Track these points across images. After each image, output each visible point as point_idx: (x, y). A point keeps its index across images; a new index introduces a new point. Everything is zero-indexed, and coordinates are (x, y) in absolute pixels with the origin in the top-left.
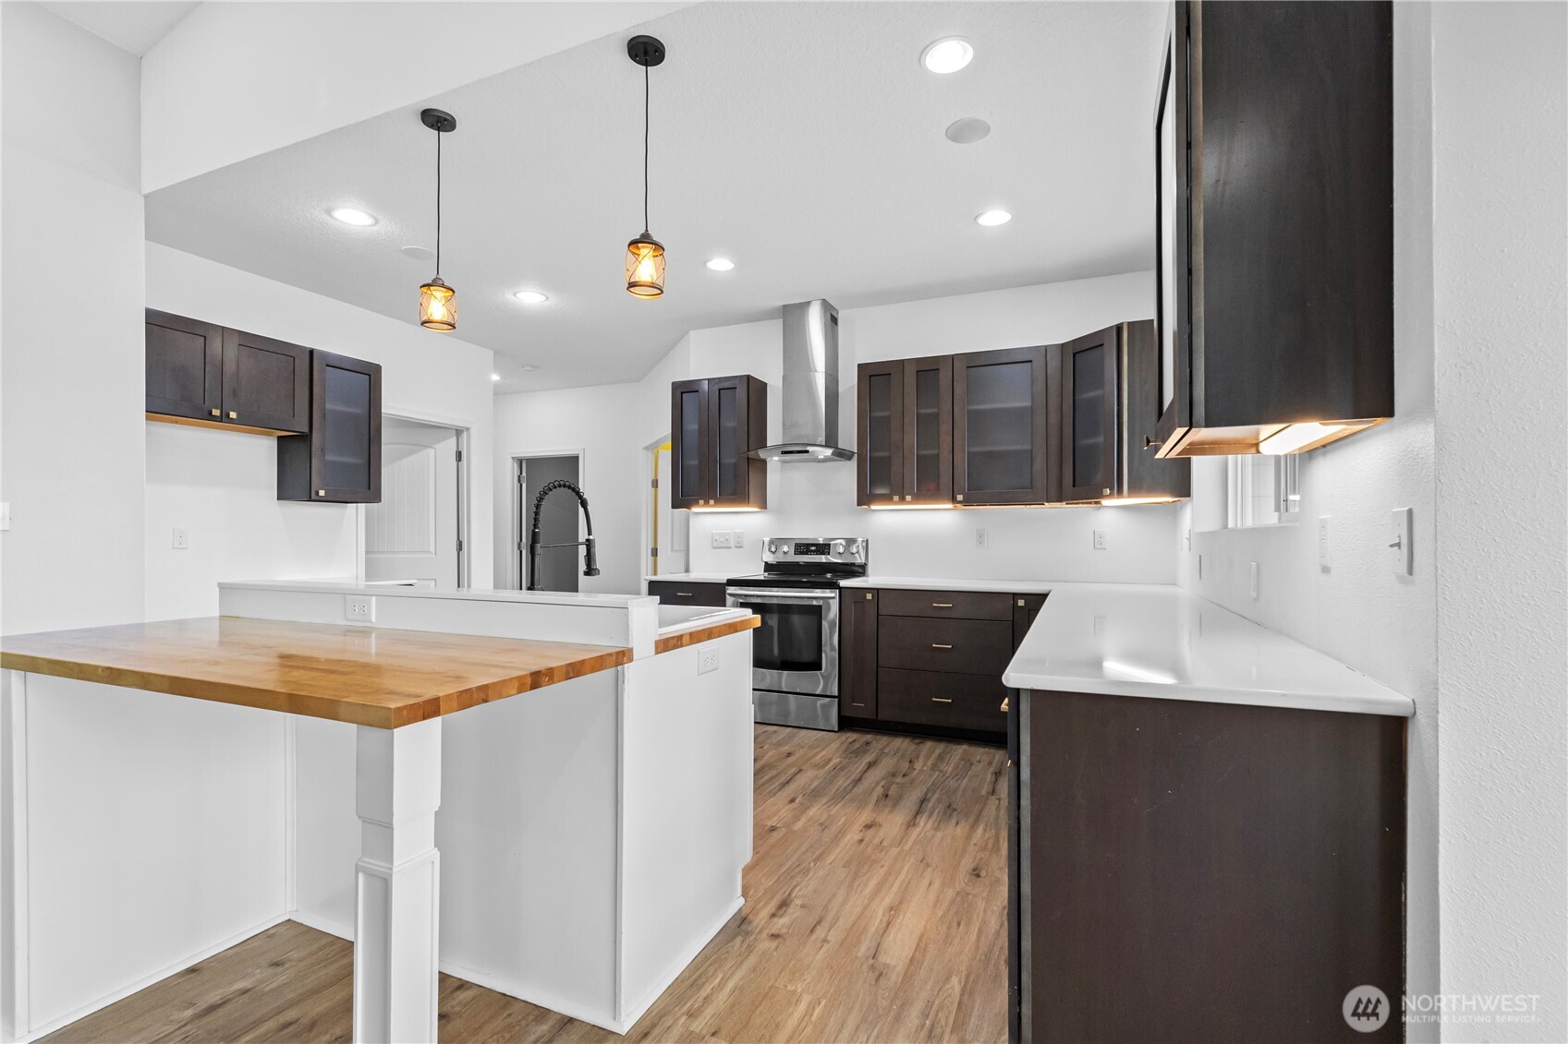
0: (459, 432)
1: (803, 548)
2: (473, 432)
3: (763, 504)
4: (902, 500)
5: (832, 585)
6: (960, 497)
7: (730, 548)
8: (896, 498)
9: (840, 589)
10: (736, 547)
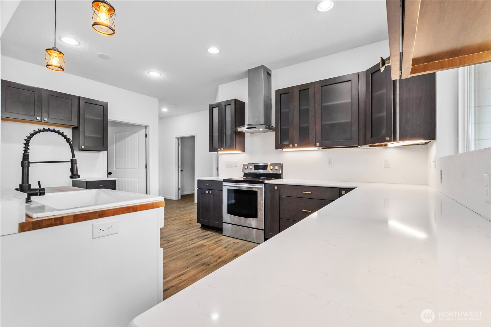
0: (146, 127)
1: (257, 167)
2: (150, 127)
3: (244, 150)
4: (293, 146)
5: (262, 183)
6: (318, 144)
7: (232, 167)
8: (291, 145)
9: (265, 184)
10: (235, 167)
